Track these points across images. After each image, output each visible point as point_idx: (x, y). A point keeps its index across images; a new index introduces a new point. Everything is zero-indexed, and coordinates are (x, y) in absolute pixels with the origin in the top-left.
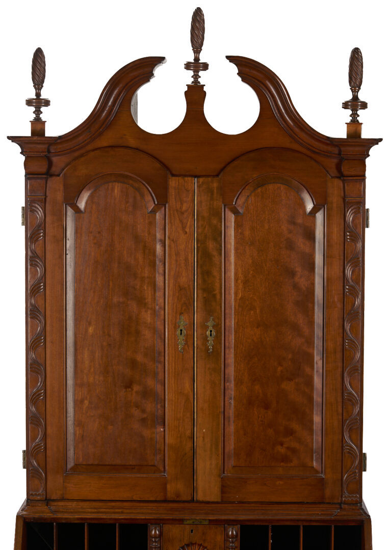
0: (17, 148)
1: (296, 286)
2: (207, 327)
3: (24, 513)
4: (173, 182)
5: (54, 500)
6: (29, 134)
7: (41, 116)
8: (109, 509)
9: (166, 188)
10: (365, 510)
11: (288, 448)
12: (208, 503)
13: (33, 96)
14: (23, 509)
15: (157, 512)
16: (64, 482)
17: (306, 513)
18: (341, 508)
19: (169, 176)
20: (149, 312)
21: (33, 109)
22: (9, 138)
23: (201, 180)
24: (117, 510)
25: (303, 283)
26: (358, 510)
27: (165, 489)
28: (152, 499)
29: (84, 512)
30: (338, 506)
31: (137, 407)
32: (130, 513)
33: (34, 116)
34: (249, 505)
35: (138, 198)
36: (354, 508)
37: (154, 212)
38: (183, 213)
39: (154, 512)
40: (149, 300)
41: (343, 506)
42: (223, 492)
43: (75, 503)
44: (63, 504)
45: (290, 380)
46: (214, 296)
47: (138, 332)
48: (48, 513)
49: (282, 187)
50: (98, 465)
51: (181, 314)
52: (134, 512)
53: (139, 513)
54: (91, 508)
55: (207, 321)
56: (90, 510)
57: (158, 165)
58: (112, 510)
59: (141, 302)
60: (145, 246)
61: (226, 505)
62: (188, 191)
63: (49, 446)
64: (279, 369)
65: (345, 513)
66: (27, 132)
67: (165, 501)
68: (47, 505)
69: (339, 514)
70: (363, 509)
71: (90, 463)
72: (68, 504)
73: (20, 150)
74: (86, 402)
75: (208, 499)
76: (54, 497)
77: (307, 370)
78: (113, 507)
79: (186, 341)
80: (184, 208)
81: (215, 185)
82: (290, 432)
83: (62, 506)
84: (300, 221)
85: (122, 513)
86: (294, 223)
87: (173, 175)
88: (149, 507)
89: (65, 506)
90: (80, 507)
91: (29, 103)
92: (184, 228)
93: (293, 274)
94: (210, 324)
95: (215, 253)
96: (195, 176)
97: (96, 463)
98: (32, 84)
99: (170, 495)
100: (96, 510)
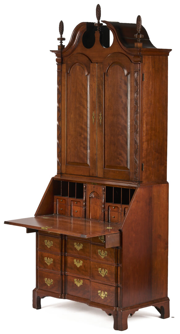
0: (54, 54)
1: (122, 102)
2: (100, 116)
3: (56, 177)
4: (91, 65)
5: (63, 174)
6: (57, 50)
7: (62, 43)
9: (90, 68)
11: (120, 160)
12: (100, 178)
13: (59, 37)
14: (55, 176)
16: (66, 167)
19: (90, 63)
20: (86, 110)
21: (60, 41)
22: (51, 51)
23: (98, 64)
25: (124, 101)
27: (90, 172)
28: (86, 175)
31: (83, 143)
33: (60, 43)
35: (83, 71)
37: (87, 75)
38: (94, 76)
40: (85, 106)
41: (134, 182)
42: (104, 174)
44: (65, 175)
45: (121, 135)
46: (101, 105)
47: (83, 117)
49: (119, 66)
50: (74, 162)
51: (93, 111)
55: (100, 114)
57: (87, 59)
59: (84, 107)
60: (85, 87)
61: (105, 179)
62: (95, 68)
63: (62, 155)
64: (118, 131)
66: (57, 49)
67: (90, 176)
68: (61, 175)
71: (72, 161)
73: (55, 55)
74: (71, 140)
75: (100, 176)
76: (63, 173)
77: (125, 132)
79: (95, 120)
80: (94, 74)
81: (102, 66)
82: (121, 154)
84: (123, 78)
86: (122, 79)
87: (92, 62)
91: (58, 39)
92: (94, 81)
93: (121, 97)
94: (100, 115)
95: (101, 90)
96: (97, 63)
97: (73, 161)
98: (59, 33)
99: (91, 175)
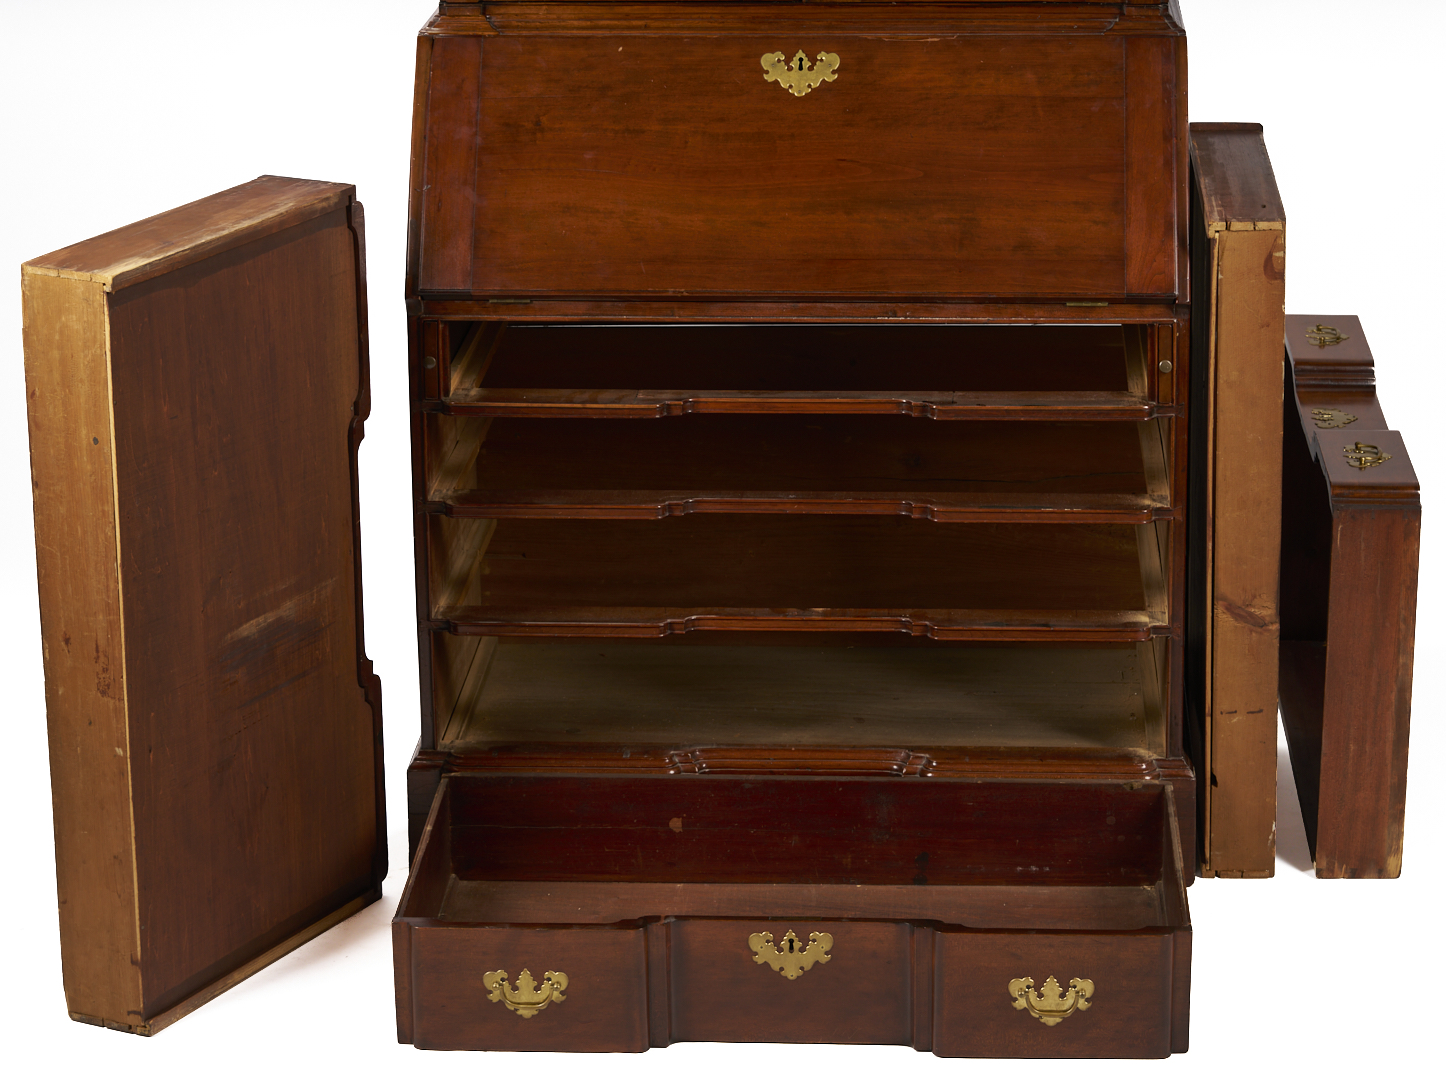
5: (498, 3)
8: (618, 19)
10: (1176, 20)
15: (721, 25)
17: (1045, 25)
18: (1122, 14)
24: (635, 23)
26: (1159, 18)
29: (564, 28)
30: (1115, 10)
32: (664, 28)
34: (921, 9)
36: (1150, 13)
39: (716, 24)
41: (1126, 10)
43: (544, 7)
44: (518, 12)
48: (486, 30)
52: (672, 25)
53: (682, 28)
54: (579, 19)
56: (576, 23)
58: (625, 23)
61: (872, 9)
65: (1130, 24)
68: (484, 14)
69: (1116, 27)
70: (1169, 17)
72: (528, 12)
78: (627, 17)
83: (517, 15)
85: (646, 27)
88: (704, 16)
89: (522, 14)
90: (555, 16)
100: (589, 23)
